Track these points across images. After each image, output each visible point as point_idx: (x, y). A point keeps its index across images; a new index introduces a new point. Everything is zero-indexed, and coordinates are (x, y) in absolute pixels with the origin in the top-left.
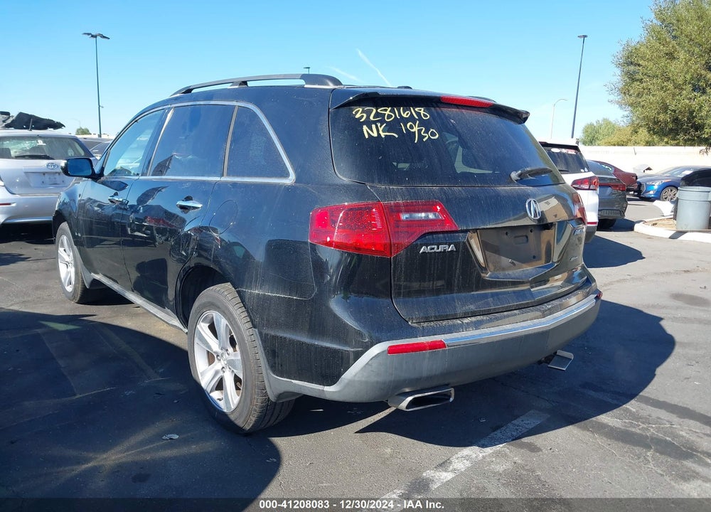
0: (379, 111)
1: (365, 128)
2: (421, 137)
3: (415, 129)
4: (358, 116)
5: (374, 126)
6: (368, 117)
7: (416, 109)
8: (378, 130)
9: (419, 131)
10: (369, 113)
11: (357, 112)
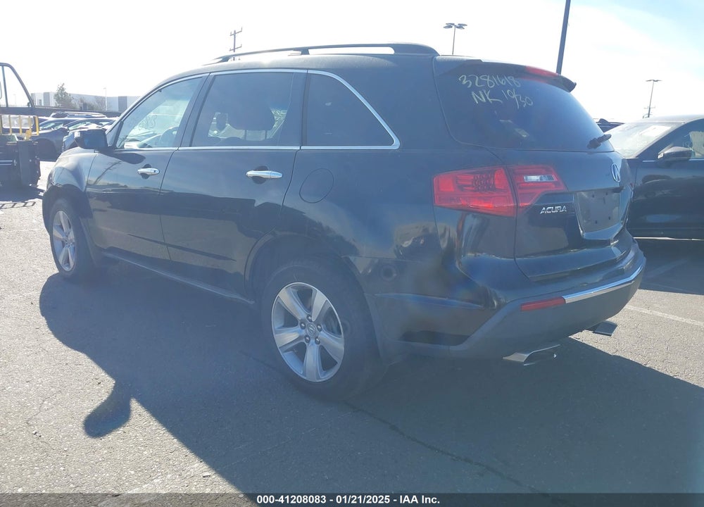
0: (481, 77)
1: (473, 94)
2: (521, 104)
3: (514, 96)
4: (464, 82)
5: (480, 92)
6: (474, 83)
7: (509, 78)
8: (486, 97)
9: (518, 98)
10: (473, 79)
11: (463, 78)
